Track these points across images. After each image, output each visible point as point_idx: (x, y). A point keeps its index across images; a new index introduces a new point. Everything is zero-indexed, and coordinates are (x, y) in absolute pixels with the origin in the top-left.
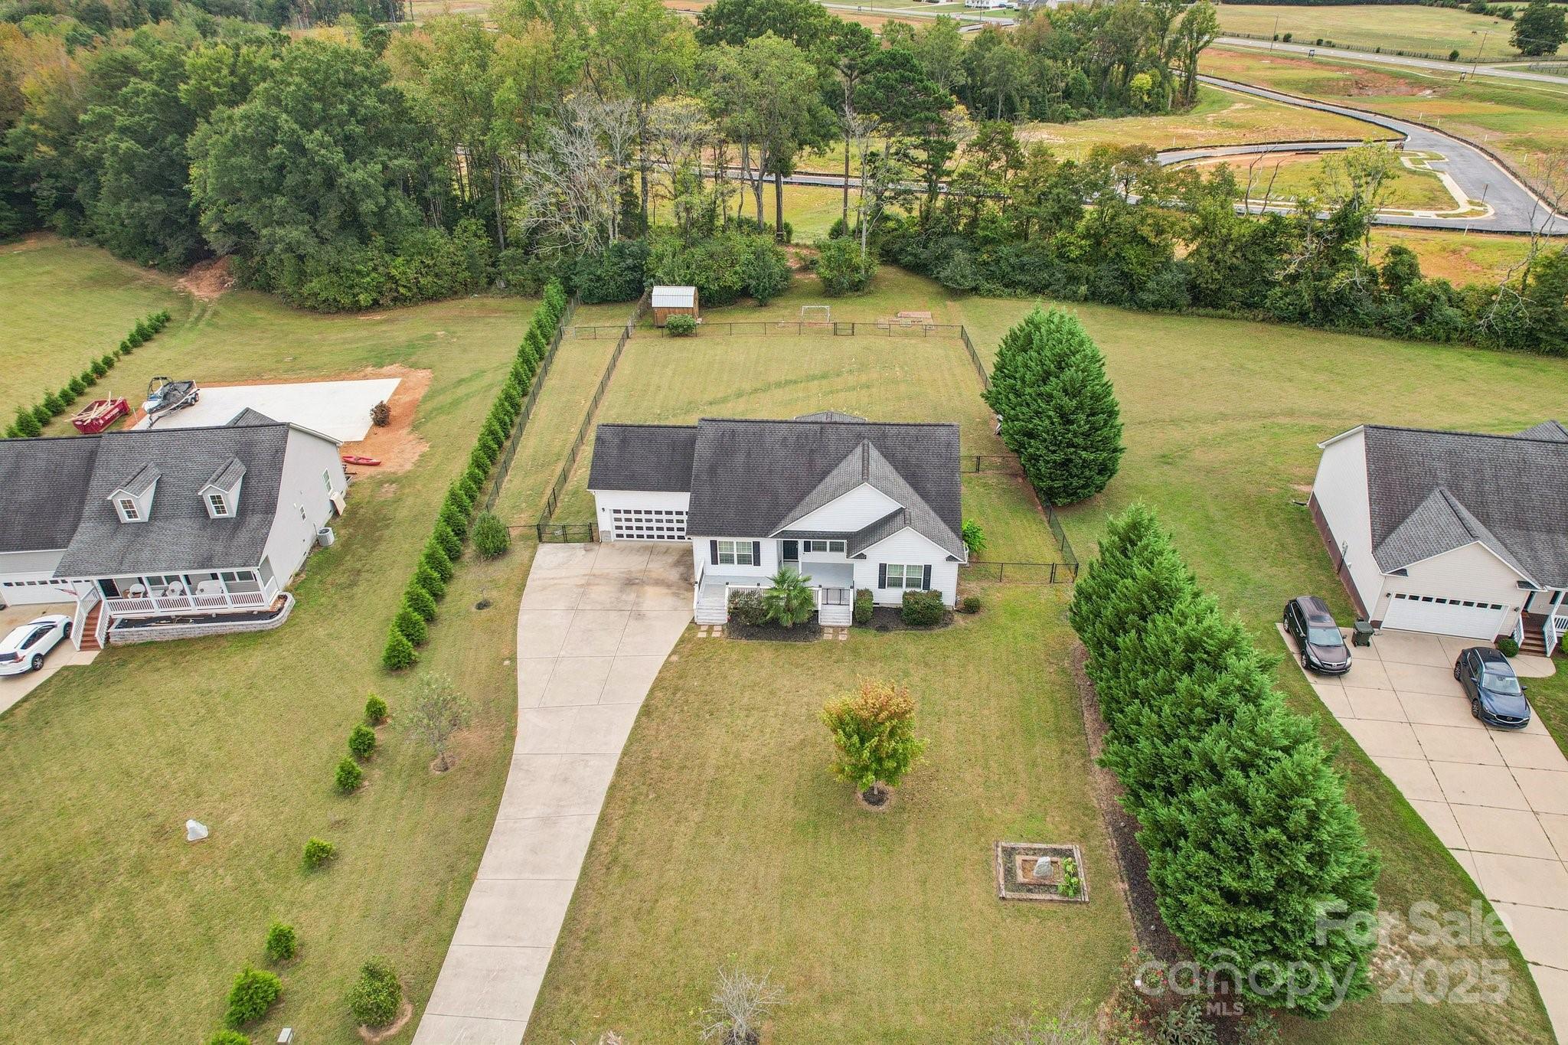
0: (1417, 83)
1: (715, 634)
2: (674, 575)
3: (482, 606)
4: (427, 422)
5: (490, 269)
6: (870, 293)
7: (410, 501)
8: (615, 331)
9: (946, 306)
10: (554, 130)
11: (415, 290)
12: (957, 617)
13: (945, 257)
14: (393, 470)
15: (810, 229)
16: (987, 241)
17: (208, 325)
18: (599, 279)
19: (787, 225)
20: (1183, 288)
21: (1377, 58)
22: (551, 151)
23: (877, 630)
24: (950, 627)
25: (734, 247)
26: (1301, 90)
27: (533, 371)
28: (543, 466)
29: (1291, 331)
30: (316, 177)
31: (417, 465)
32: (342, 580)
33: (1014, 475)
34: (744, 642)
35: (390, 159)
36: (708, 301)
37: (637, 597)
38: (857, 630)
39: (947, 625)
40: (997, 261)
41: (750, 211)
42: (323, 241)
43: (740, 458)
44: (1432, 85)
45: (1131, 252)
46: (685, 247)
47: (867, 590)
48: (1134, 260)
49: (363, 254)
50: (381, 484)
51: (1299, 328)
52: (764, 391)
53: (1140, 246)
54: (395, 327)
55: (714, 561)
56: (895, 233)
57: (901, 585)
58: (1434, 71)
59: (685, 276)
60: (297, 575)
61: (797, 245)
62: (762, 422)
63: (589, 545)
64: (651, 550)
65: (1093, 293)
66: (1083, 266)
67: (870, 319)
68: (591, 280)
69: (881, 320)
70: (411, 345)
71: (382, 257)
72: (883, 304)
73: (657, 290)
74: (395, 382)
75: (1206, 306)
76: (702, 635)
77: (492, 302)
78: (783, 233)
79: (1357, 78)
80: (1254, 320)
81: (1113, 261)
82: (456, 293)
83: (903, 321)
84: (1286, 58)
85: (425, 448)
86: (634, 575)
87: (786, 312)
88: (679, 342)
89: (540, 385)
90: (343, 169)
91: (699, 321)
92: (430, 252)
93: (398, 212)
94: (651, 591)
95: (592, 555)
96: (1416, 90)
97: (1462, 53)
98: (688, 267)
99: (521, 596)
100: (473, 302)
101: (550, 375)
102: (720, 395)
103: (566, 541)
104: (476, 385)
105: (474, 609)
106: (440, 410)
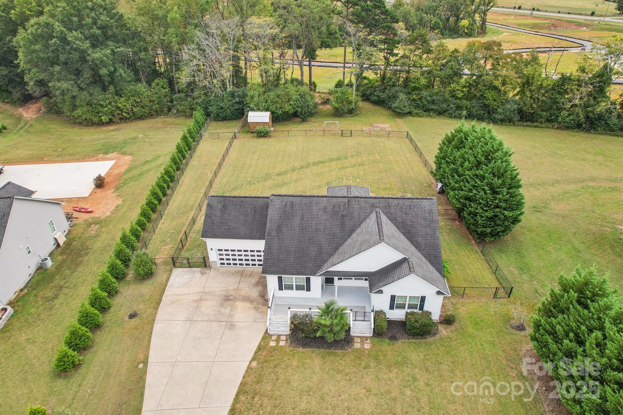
0: (579, 25)
1: (282, 343)
2: (254, 293)
3: (132, 316)
4: (123, 186)
5: (169, 104)
6: (357, 115)
7: (104, 236)
8: (229, 134)
9: (396, 121)
10: (199, 33)
11: (131, 114)
12: (441, 328)
13: (395, 97)
14: (99, 216)
15: (324, 85)
16: (415, 89)
17: (26, 131)
18: (222, 108)
19: (314, 83)
20: (516, 112)
21: (559, 15)
22: (198, 44)
23: (389, 339)
24: (438, 336)
25: (289, 92)
26: (529, 28)
27: (184, 157)
28: (183, 213)
29: (573, 134)
30: (75, 56)
31: (113, 213)
32: (50, 294)
33: (454, 220)
34: (301, 349)
35: (116, 48)
36: (276, 119)
37: (232, 310)
38: (376, 340)
39: (435, 334)
40: (420, 99)
41: (297, 75)
42: (81, 89)
43: (297, 221)
44: (586, 26)
45: (489, 95)
46: (265, 92)
47: (382, 311)
48: (491, 98)
49: (103, 96)
50: (90, 225)
51: (577, 132)
52: (307, 167)
53: (493, 91)
54: (118, 133)
55: (281, 288)
56: (367, 86)
57: (404, 308)
58: (585, 20)
59: (265, 107)
60: (21, 290)
61: (319, 92)
62: (311, 196)
63: (204, 270)
64: (242, 274)
65: (469, 115)
66: (464, 102)
67: (359, 128)
68: (218, 109)
69: (364, 129)
70: (125, 143)
71: (114, 98)
72: (364, 120)
73: (250, 114)
74: (112, 163)
75: (526, 121)
76: (272, 344)
77: (170, 120)
78: (313, 85)
79: (553, 23)
80: (553, 128)
81: (479, 99)
82: (152, 115)
83: (376, 129)
84: (521, 15)
85: (119, 202)
86: (231, 293)
87: (316, 125)
88: (262, 140)
89: (187, 164)
90: (90, 52)
91: (272, 129)
92: (138, 94)
93: (121, 75)
94: (241, 305)
95: (205, 277)
96: (579, 28)
97: (596, 13)
98: (266, 102)
99: (157, 308)
100: (159, 120)
101: (193, 159)
102: (283, 170)
103: (190, 267)
104: (153, 165)
105: (127, 319)
106: (132, 179)
